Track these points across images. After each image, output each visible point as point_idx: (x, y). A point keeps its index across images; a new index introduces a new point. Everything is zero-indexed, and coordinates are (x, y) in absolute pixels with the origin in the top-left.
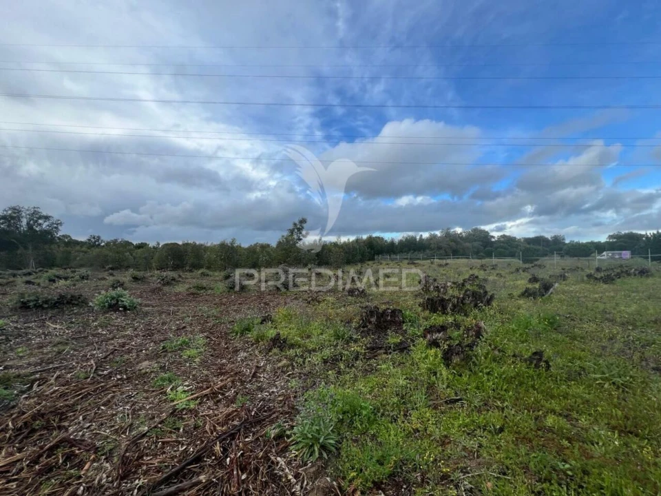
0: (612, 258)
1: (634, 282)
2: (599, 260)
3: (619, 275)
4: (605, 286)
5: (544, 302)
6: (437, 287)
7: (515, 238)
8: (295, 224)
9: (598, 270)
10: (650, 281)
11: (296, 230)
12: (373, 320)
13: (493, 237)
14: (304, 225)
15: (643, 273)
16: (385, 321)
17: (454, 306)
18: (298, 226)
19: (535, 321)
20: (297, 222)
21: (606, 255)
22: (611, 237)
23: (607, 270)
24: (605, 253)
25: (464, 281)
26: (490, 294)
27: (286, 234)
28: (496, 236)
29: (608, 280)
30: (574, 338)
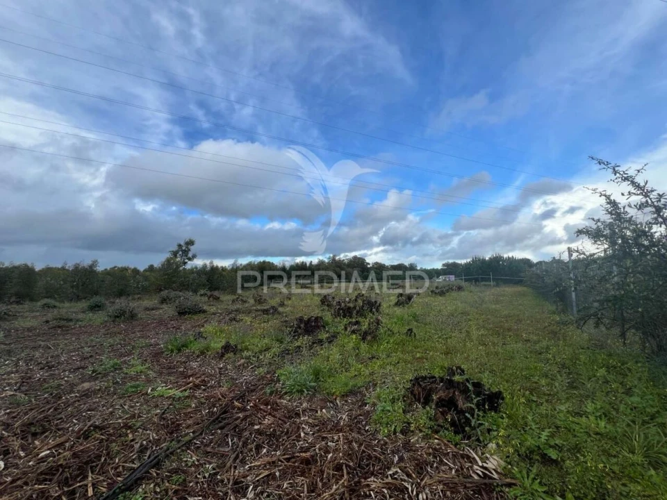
0: (445, 280)
1: (454, 294)
2: (438, 282)
3: (448, 291)
4: (441, 298)
5: (408, 308)
6: (339, 302)
7: (384, 265)
8: (180, 246)
9: (437, 288)
10: (463, 293)
11: (181, 253)
12: (302, 326)
13: (369, 264)
14: (192, 248)
15: (460, 288)
16: (311, 326)
17: (358, 312)
18: (184, 248)
19: (406, 316)
20: (182, 243)
21: (441, 278)
22: (444, 265)
23: (441, 288)
24: (441, 277)
25: (357, 297)
26: (378, 303)
27: (168, 255)
28: (371, 263)
29: (442, 293)
30: (426, 324)
